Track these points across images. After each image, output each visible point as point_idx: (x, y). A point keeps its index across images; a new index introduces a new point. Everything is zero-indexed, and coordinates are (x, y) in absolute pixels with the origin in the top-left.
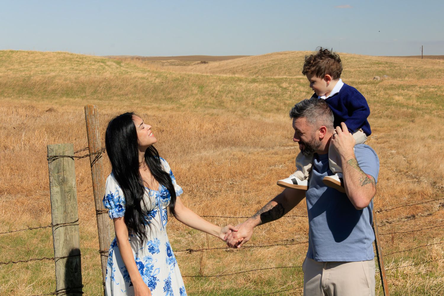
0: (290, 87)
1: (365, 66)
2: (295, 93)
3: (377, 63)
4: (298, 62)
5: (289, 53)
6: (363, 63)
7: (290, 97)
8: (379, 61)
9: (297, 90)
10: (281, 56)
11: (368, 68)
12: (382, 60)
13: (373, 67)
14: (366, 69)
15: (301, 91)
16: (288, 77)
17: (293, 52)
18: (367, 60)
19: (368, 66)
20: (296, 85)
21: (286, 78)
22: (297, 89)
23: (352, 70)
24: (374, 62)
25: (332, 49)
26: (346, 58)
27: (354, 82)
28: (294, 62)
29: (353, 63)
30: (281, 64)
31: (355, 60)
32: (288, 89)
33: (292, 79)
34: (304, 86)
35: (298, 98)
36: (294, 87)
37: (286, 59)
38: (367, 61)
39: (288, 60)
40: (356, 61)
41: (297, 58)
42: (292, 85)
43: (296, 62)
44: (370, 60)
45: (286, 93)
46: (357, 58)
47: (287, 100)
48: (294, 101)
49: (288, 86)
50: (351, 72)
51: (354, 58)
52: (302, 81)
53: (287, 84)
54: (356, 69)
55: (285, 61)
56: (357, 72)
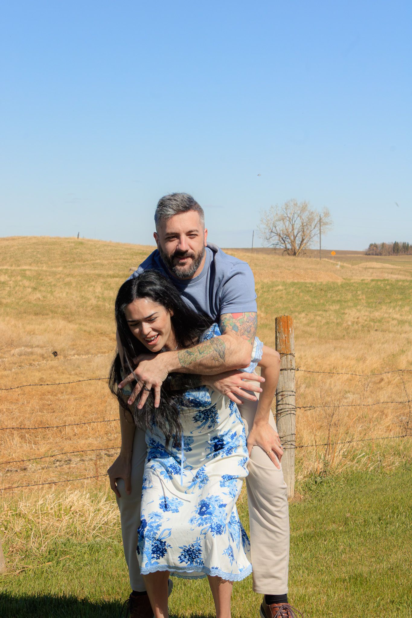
0: (11, 281)
1: (124, 257)
2: (17, 288)
3: (140, 253)
4: (30, 250)
5: (19, 239)
6: (122, 253)
7: (9, 295)
8: (143, 251)
9: (20, 285)
10: (6, 243)
11: (127, 259)
12: (148, 250)
13: (134, 259)
14: (125, 261)
15: (25, 287)
16: (9, 268)
17: (24, 238)
18: (127, 249)
19: (128, 256)
20: (19, 278)
21: (6, 269)
22: (21, 283)
23: (105, 262)
24: (137, 251)
25: (78, 235)
26: (98, 246)
27: (101, 274)
28: (24, 251)
29: (107, 253)
30: (6, 253)
31: (110, 248)
32: (7, 284)
33: (14, 270)
34: (30, 280)
35: (20, 296)
36: (16, 282)
37: (13, 246)
38: (126, 251)
39: (16, 247)
40: (111, 250)
41: (28, 245)
42: (13, 279)
43: (28, 251)
44: (131, 249)
45: (4, 289)
46: (113, 246)
47: (4, 298)
48: (14, 299)
49: (8, 279)
50: (103, 265)
51: (109, 246)
52: (28, 273)
53: (6, 277)
54: (110, 261)
55: (12, 249)
56: (112, 265)
